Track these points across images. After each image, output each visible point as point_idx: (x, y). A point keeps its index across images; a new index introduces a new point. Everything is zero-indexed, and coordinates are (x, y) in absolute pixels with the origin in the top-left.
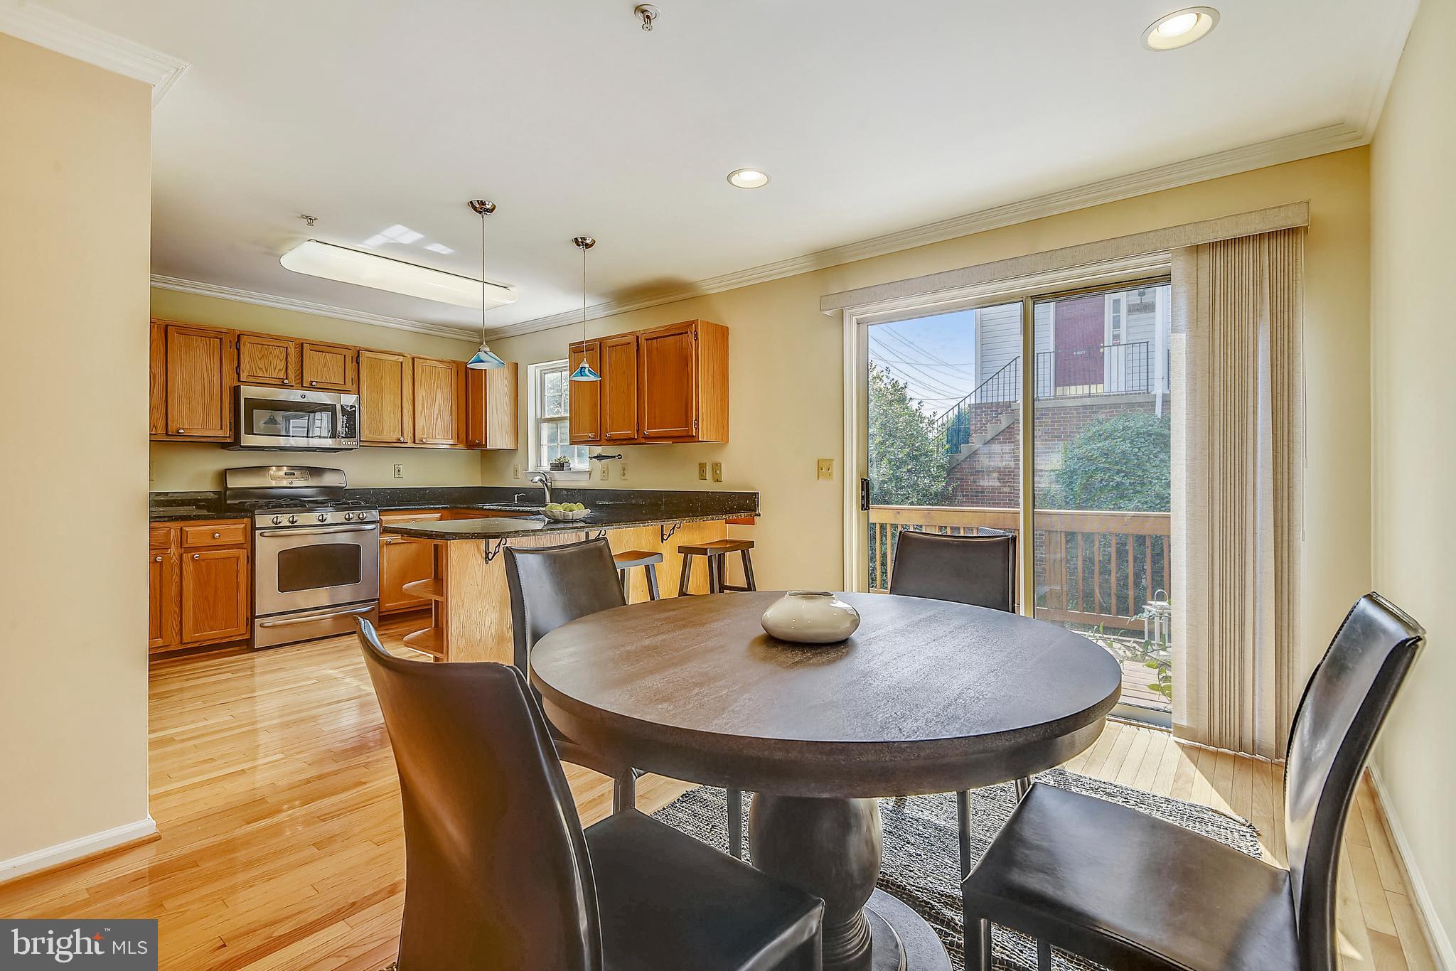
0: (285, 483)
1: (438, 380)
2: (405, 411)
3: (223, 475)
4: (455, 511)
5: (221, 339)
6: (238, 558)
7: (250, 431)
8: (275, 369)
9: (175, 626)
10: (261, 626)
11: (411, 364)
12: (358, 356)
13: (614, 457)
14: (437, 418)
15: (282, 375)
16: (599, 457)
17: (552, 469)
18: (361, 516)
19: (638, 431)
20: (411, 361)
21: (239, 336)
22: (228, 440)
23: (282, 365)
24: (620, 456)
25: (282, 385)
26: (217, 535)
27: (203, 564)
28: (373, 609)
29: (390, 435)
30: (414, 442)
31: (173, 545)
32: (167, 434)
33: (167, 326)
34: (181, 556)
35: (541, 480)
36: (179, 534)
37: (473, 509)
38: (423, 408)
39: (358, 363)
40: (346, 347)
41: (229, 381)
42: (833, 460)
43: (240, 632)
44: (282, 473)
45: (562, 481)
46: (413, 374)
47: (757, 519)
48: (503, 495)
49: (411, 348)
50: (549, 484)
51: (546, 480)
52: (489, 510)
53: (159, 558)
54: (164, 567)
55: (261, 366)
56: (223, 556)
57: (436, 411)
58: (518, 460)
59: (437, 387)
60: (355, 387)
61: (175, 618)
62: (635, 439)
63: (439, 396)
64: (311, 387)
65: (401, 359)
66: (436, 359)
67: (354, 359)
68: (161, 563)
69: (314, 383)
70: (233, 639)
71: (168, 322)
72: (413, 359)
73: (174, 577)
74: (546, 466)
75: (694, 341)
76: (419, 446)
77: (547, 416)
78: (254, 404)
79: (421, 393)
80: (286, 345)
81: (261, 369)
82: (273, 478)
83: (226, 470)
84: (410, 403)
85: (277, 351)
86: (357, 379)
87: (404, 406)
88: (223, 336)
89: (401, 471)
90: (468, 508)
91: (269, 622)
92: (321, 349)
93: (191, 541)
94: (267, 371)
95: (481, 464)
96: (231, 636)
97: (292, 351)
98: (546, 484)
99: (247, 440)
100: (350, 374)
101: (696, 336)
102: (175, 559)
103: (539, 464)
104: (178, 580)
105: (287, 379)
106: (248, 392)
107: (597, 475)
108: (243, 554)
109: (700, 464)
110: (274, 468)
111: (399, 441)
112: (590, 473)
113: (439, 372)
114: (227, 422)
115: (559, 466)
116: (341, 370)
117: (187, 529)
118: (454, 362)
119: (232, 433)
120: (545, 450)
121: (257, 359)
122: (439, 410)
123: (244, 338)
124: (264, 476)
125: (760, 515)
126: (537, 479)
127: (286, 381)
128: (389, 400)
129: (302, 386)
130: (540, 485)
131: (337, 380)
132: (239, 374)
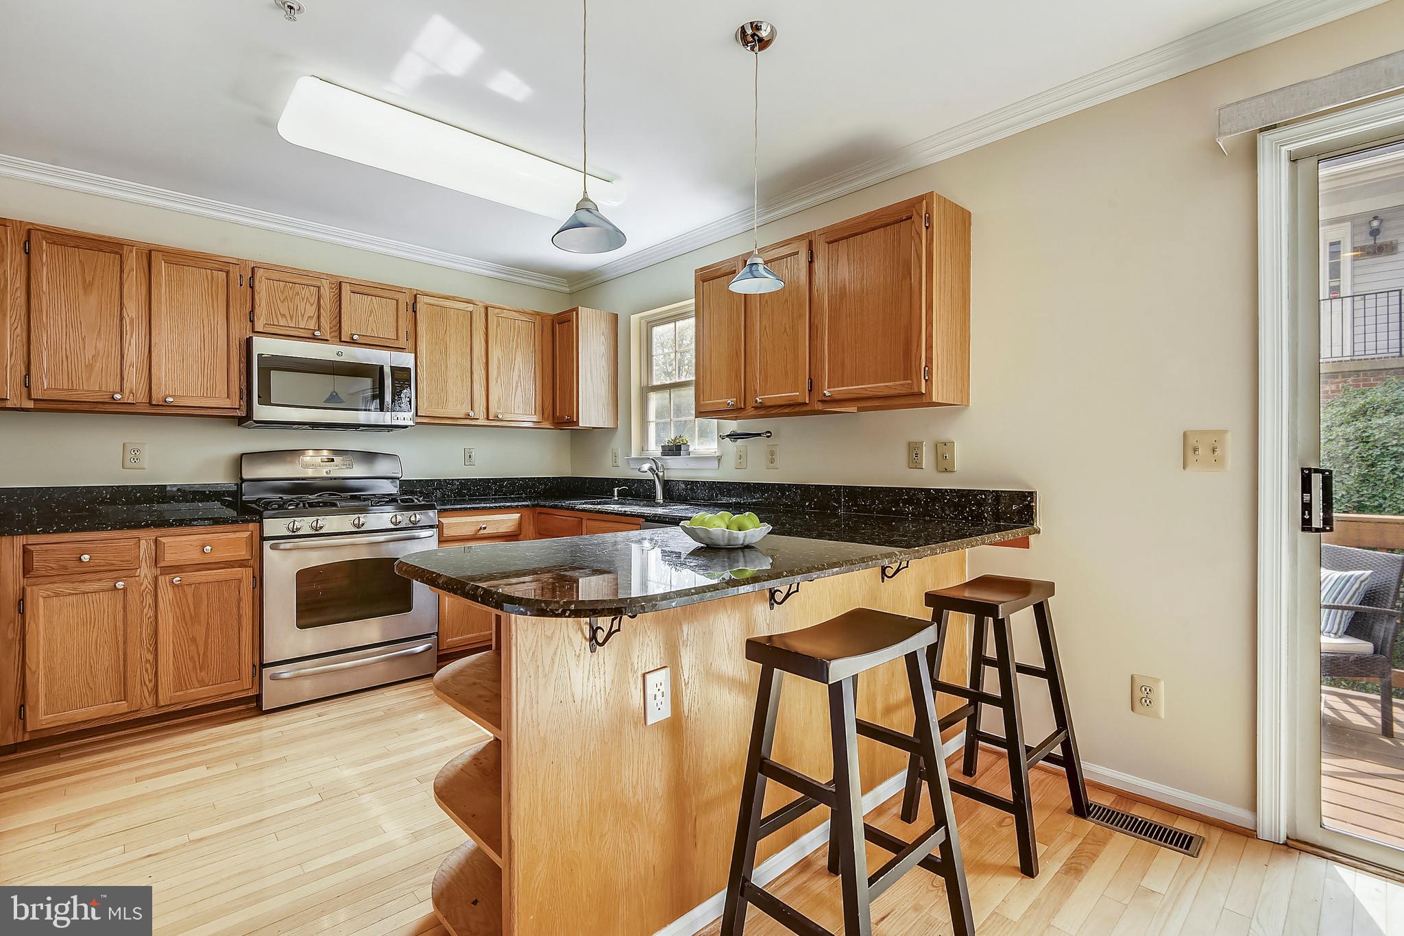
0: (323, 473)
1: (518, 337)
2: (476, 377)
3: (240, 461)
4: (538, 510)
5: (228, 273)
6: (240, 580)
7: (265, 400)
8: (303, 316)
9: (147, 682)
10: (274, 678)
11: (483, 315)
12: (415, 302)
13: (759, 435)
14: (517, 386)
15: (312, 325)
16: (734, 436)
17: (664, 454)
18: (413, 519)
19: (810, 391)
20: (483, 310)
21: (253, 269)
22: (239, 413)
23: (311, 310)
24: (769, 434)
25: (314, 338)
26: (209, 548)
27: (189, 591)
28: (430, 648)
29: (457, 408)
30: (488, 418)
31: (143, 564)
32: (150, 403)
33: (150, 251)
34: (156, 578)
35: (651, 469)
36: (153, 547)
37: (562, 508)
38: (499, 373)
39: (415, 312)
40: (400, 290)
41: (240, 331)
42: (1225, 432)
43: (243, 687)
44: (318, 460)
45: (678, 469)
46: (487, 328)
47: (1032, 538)
48: (600, 488)
49: (483, 294)
50: (661, 474)
51: (657, 469)
52: (583, 510)
53: (120, 585)
54: (129, 597)
55: (284, 310)
56: (217, 578)
57: (516, 378)
58: (617, 443)
59: (517, 347)
60: (411, 341)
61: (147, 671)
62: (804, 404)
63: (519, 359)
64: (353, 342)
65: (470, 307)
66: (515, 309)
67: (410, 307)
68: (125, 590)
69: (355, 337)
70: (234, 696)
71: (152, 247)
72: (486, 308)
73: (145, 611)
74: (654, 449)
75: (924, 229)
76: (495, 425)
77: (655, 383)
78: (273, 364)
79: (495, 353)
80: (319, 284)
81: (283, 316)
82: (306, 466)
83: (242, 455)
84: (483, 366)
85: (305, 292)
86: (413, 331)
87: (474, 368)
88: (231, 268)
89: (473, 457)
90: (555, 507)
91: (285, 671)
92: (366, 291)
93: (170, 558)
94: (291, 318)
95: (571, 448)
96: (232, 693)
97: (327, 292)
98: (657, 474)
99: (262, 412)
100: (405, 325)
101: (929, 219)
102: (147, 583)
103: (643, 448)
104: (151, 613)
105: (319, 330)
106: (264, 346)
107: (730, 461)
108: (246, 574)
109: (909, 444)
110: (311, 453)
111: (468, 417)
112: (719, 459)
113: (519, 327)
114: (235, 388)
115: (674, 449)
116: (392, 320)
117: (163, 540)
118: (538, 314)
119: (243, 403)
120: (652, 428)
121: (279, 301)
122: (519, 376)
123: (260, 273)
124: (292, 462)
125: (1039, 532)
126: (646, 467)
127: (317, 333)
128: (456, 359)
129: (341, 341)
130: (650, 476)
131: (386, 334)
132: (252, 321)
